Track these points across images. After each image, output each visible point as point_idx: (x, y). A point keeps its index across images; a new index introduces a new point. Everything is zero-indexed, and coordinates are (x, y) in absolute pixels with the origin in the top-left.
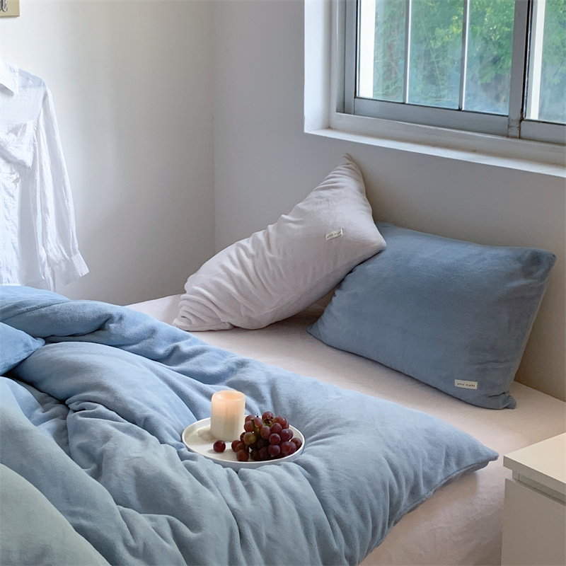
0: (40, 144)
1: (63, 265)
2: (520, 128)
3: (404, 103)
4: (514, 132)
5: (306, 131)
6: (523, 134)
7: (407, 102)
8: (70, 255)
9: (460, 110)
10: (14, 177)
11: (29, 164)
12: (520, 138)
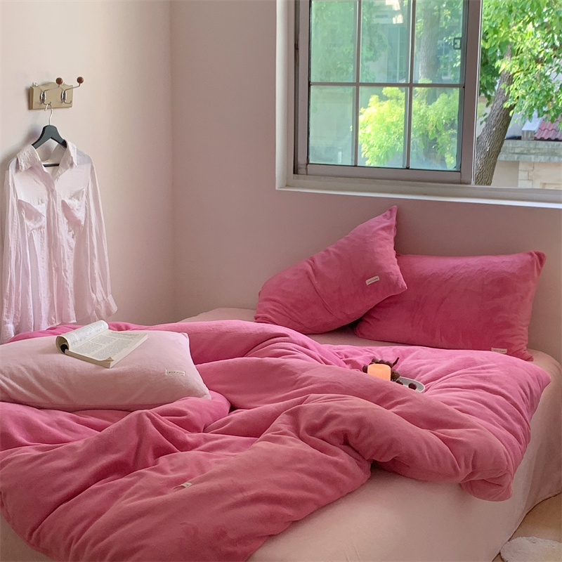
0: (89, 206)
1: (103, 305)
3: (356, 166)
5: (277, 188)
7: (358, 165)
8: (107, 296)
9: (408, 168)
10: (71, 233)
11: (83, 223)
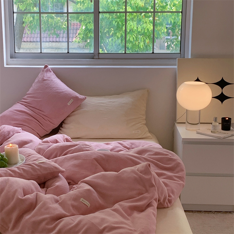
2: (98, 56)
4: (97, 57)
5: (5, 66)
6: (100, 57)
12: (99, 59)
